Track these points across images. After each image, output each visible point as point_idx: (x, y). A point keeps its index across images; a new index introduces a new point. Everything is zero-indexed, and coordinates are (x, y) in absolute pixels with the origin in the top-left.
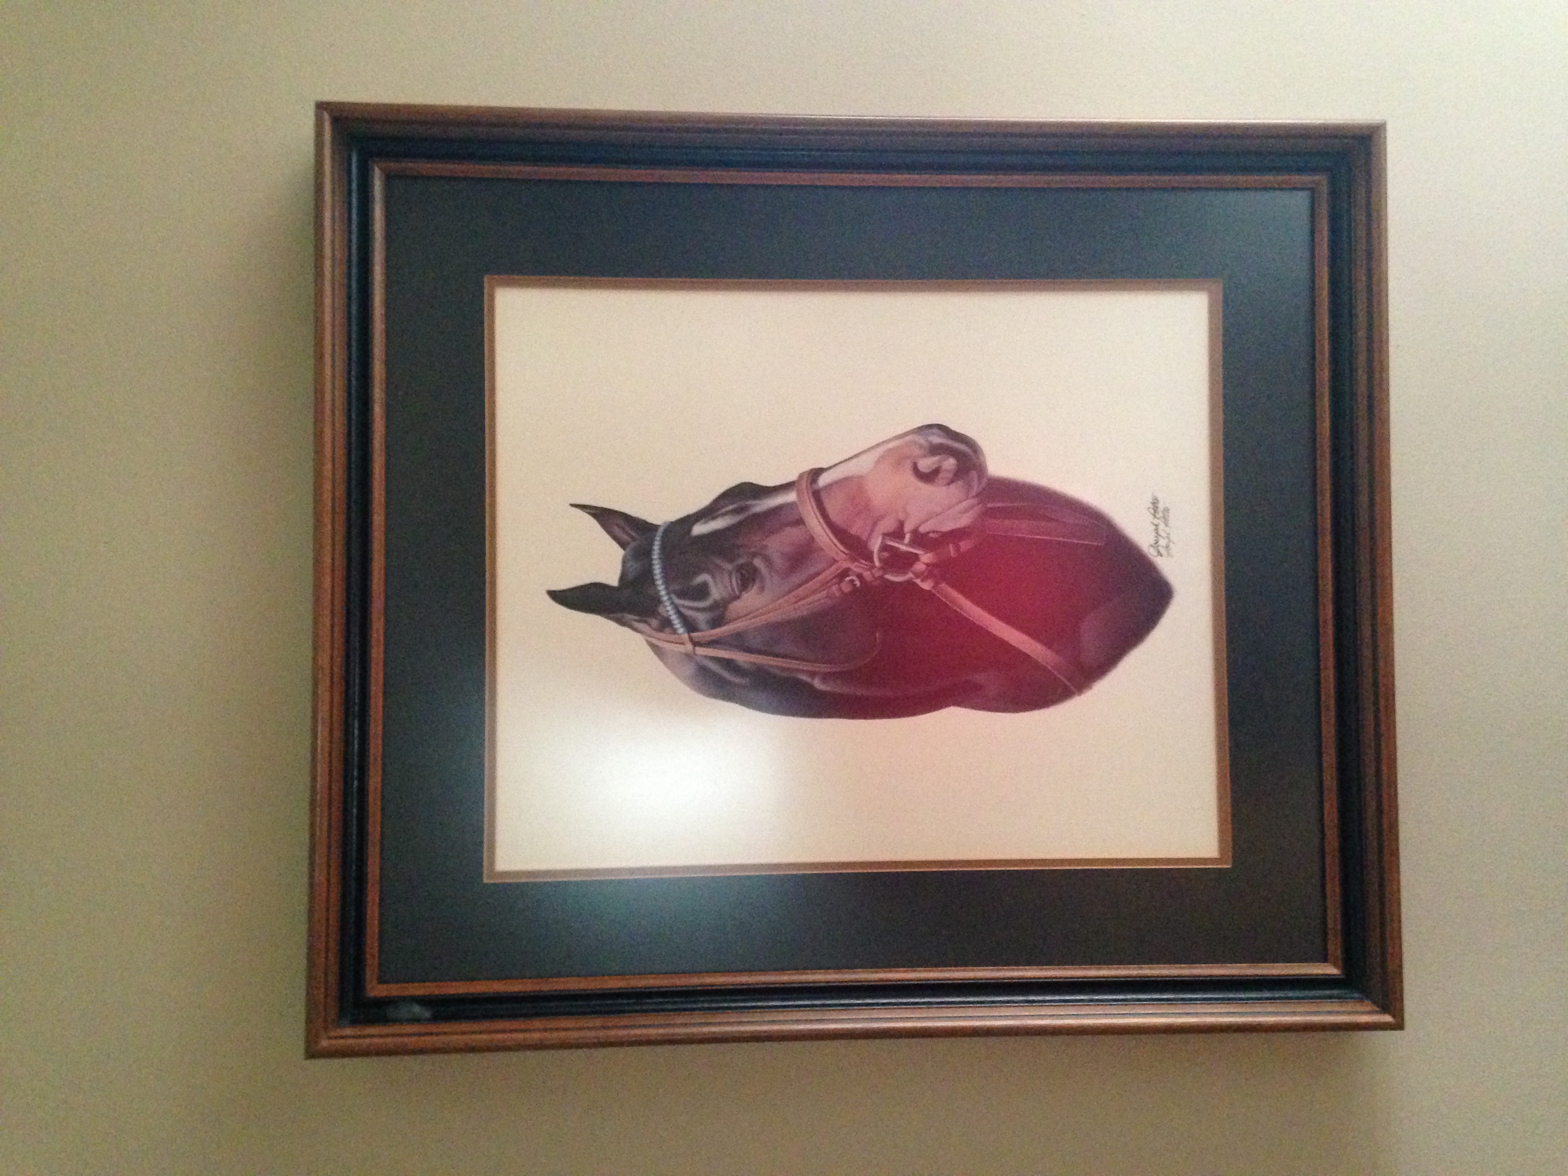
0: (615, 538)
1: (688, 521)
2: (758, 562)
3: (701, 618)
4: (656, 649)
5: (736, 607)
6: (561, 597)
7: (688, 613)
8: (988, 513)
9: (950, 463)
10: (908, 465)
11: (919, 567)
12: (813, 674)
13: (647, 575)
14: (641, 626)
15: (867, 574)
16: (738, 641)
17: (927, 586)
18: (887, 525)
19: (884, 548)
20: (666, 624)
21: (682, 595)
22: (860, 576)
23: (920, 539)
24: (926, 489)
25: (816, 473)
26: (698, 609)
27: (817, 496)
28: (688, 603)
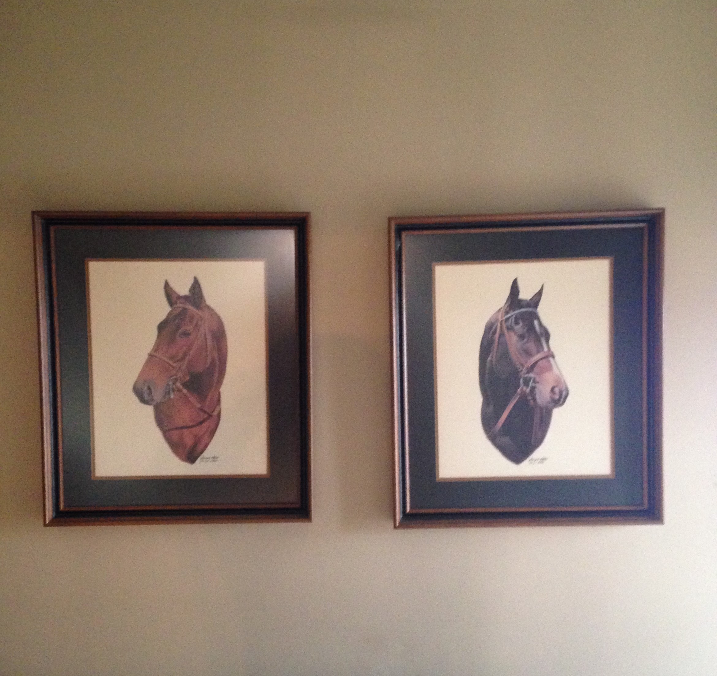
0: (533, 297)
1: (538, 319)
2: (526, 340)
3: (509, 323)
4: (499, 310)
5: (512, 334)
6: (515, 282)
7: (511, 319)
8: (541, 408)
9: (557, 397)
10: (555, 385)
11: (525, 388)
12: (492, 357)
13: (522, 307)
14: (506, 305)
15: (523, 372)
16: (502, 335)
17: (519, 390)
18: (538, 379)
19: (530, 378)
20: (507, 313)
21: (516, 318)
22: (522, 371)
23: (533, 389)
24: (549, 389)
25: (553, 356)
26: (511, 323)
27: (546, 357)
28: (514, 319)
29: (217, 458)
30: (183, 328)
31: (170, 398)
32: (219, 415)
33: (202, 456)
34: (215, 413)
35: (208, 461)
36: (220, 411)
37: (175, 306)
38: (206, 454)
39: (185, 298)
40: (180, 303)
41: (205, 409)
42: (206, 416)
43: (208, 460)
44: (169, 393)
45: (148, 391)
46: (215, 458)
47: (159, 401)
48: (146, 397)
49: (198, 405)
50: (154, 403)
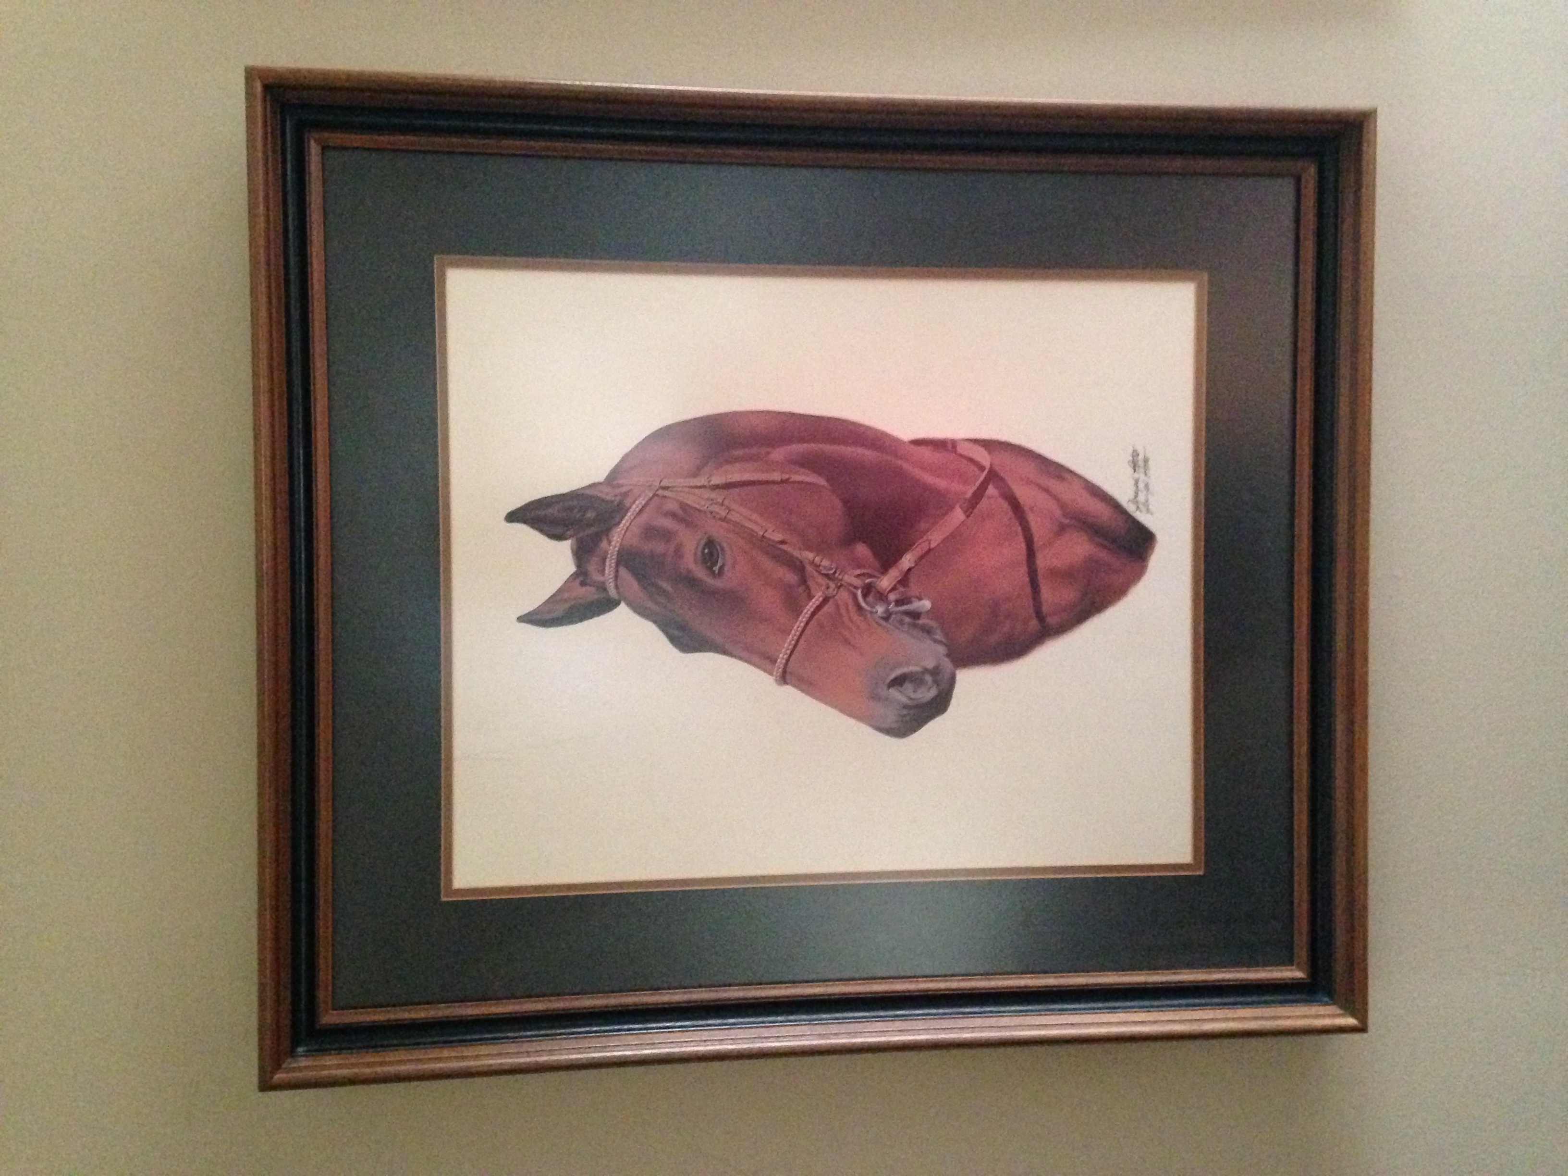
29: (1135, 454)
30: (691, 563)
31: (933, 612)
32: (989, 445)
33: (1131, 508)
34: (983, 457)
35: (1147, 486)
36: (976, 441)
37: (613, 592)
38: (1123, 494)
39: (581, 554)
40: (602, 572)
41: (970, 491)
42: (991, 490)
43: (1141, 485)
44: (915, 615)
45: (908, 687)
46: (1139, 463)
47: (942, 650)
48: (927, 694)
49: (958, 515)
50: (947, 664)
